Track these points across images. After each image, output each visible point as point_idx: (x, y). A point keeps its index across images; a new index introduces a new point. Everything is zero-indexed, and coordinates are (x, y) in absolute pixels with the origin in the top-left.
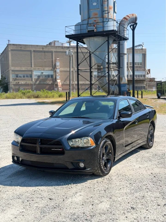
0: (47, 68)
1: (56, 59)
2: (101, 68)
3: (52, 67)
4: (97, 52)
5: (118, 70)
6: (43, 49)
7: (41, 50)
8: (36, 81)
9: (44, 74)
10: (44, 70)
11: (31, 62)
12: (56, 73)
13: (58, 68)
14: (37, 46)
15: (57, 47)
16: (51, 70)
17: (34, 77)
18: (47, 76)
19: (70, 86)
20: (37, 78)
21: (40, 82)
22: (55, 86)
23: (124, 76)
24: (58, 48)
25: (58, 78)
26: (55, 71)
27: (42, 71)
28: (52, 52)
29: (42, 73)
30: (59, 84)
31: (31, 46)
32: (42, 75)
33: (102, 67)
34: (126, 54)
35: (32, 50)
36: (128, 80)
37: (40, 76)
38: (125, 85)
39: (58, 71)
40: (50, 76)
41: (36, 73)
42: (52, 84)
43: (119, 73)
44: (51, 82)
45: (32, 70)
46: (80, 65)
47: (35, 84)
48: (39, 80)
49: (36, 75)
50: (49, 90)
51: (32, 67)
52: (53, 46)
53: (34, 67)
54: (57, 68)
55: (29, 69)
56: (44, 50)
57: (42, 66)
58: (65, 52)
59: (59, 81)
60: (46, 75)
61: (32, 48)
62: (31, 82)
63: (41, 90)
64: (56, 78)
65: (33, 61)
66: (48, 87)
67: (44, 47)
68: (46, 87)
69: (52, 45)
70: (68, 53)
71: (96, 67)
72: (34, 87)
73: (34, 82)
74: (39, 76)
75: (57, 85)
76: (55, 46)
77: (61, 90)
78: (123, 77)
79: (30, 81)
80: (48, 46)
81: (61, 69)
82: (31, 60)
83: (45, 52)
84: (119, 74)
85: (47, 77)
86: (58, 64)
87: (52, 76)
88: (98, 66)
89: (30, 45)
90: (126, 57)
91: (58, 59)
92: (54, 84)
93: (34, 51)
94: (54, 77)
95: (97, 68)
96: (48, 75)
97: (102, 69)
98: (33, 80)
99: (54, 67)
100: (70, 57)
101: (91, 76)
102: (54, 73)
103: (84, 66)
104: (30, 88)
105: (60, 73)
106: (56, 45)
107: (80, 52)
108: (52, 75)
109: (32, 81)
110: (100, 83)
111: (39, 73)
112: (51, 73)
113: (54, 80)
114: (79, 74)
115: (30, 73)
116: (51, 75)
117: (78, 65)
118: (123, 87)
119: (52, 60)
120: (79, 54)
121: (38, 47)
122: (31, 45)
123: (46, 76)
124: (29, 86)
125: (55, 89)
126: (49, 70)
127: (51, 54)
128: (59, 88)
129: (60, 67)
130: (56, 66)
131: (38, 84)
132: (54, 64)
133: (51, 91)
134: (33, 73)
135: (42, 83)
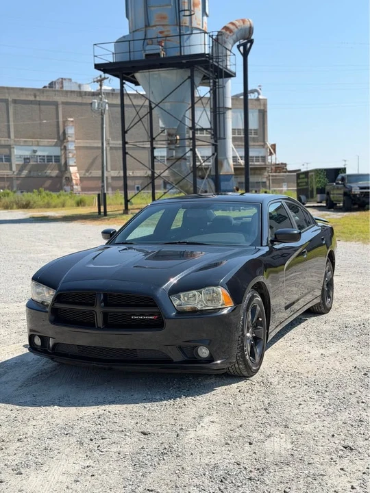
0: (45, 141)
1: (67, 120)
2: (177, 140)
3: (58, 138)
4: (166, 104)
5: (213, 145)
6: (35, 97)
7: (32, 98)
8: (21, 171)
9: (39, 153)
10: (38, 145)
11: (8, 127)
12: (67, 152)
13: (72, 141)
14: (22, 89)
15: (67, 92)
16: (55, 145)
17: (16, 162)
18: (46, 158)
19: (103, 181)
20: (22, 162)
21: (30, 172)
22: (64, 181)
23: (227, 159)
24: (69, 94)
25: (71, 162)
26: (65, 147)
27: (35, 148)
28: (56, 104)
29: (35, 151)
30: (73, 178)
31: (6, 91)
32: (34, 157)
33: (178, 137)
34: (230, 109)
35: (10, 99)
36: (234, 168)
37: (28, 159)
38: (228, 177)
39: (71, 147)
40: (53, 158)
41: (19, 152)
42: (57, 177)
43: (216, 150)
44: (55, 173)
45: (10, 145)
46: (128, 132)
47: (18, 178)
48: (28, 167)
49: (20, 157)
50: (53, 191)
51: (9, 137)
52: (58, 91)
53: (15, 137)
54: (68, 141)
55: (4, 141)
56: (38, 99)
57: (36, 135)
58: (91, 104)
59: (73, 170)
60: (44, 156)
61: (9, 94)
62: (10, 173)
63: (35, 190)
64: (66, 163)
65: (12, 123)
66: (48, 183)
67: (38, 93)
68: (44, 184)
69: (57, 89)
70: (98, 105)
71: (165, 136)
72: (16, 183)
73: (15, 173)
74: (27, 159)
75: (69, 180)
76: (63, 91)
77: (80, 189)
78: (224, 160)
79: (6, 170)
80: (47, 91)
81: (79, 143)
82: (8, 121)
83: (39, 104)
84: (216, 154)
85: (46, 160)
86: (71, 131)
87: (57, 159)
88: (169, 135)
89: (3, 88)
91: (72, 119)
92: (62, 177)
93: (15, 101)
94: (63, 161)
95: (168, 140)
96: (48, 156)
97: (178, 141)
98: (14, 168)
99: (62, 138)
100: (102, 114)
101: (153, 158)
102: (63, 152)
103: (137, 135)
104: (6, 186)
105: (75, 152)
106: (64, 89)
107: (128, 106)
108: (58, 156)
109: (11, 169)
110: (174, 174)
111: (27, 153)
112: (56, 151)
113: (63, 169)
114: (127, 153)
115: (6, 151)
116: (55, 156)
117: (124, 132)
118: (226, 183)
119: (58, 122)
120: (126, 109)
121: (24, 92)
122: (8, 88)
123: (43, 158)
124: (4, 181)
125: (65, 187)
126: (51, 146)
127: (54, 107)
128: (75, 187)
129: (76, 139)
130: (67, 136)
131: (26, 177)
132: (61, 131)
133: (58, 193)
134: (12, 150)
135: (34, 174)
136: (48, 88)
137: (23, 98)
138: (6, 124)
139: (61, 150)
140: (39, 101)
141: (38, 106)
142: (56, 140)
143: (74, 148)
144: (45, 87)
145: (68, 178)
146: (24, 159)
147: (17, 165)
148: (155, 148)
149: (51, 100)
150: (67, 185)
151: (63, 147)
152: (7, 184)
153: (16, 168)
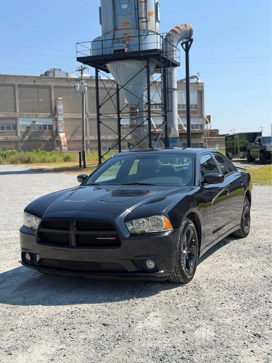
0: (42, 114)
1: (57, 99)
2: (137, 112)
3: (51, 112)
4: (129, 86)
5: (164, 116)
6: (35, 82)
7: (32, 83)
8: (24, 136)
9: (37, 123)
10: (37, 117)
11: (15, 104)
12: (58, 122)
13: (62, 115)
14: (25, 77)
15: (58, 78)
16: (49, 117)
17: (20, 130)
18: (42, 127)
19: (83, 143)
20: (24, 130)
21: (30, 137)
22: (55, 143)
23: (174, 126)
24: (59, 80)
25: (60, 130)
26: (56, 119)
27: (34, 120)
28: (49, 88)
29: (34, 122)
30: (62, 141)
31: (14, 78)
32: (33, 126)
33: (138, 110)
34: (176, 89)
35: (16, 84)
36: (179, 133)
37: (30, 127)
38: (175, 139)
39: (60, 118)
40: (48, 127)
41: (23, 123)
42: (50, 140)
43: (166, 120)
44: (48, 138)
45: (16, 118)
46: (101, 107)
47: (21, 141)
48: (29, 134)
49: (24, 126)
50: (47, 151)
51: (16, 111)
52: (51, 78)
53: (20, 112)
54: (58, 114)
55: (11, 115)
56: (36, 84)
57: (35, 110)
58: (75, 87)
59: (62, 135)
60: (41, 125)
61: (16, 80)
62: (16, 138)
63: (34, 150)
64: (57, 131)
65: (17, 101)
66: (43, 145)
67: (36, 80)
68: (40, 145)
69: (50, 76)
70: (80, 87)
71: (128, 109)
72: (20, 145)
73: (20, 138)
74: (28, 128)
75: (59, 142)
76: (55, 78)
77: (67, 149)
78: (172, 127)
79: (13, 135)
80: (43, 78)
81: (67, 115)
82: (15, 100)
83: (38, 88)
84: (165, 122)
86: (60, 107)
87: (51, 127)
88: (131, 108)
89: (12, 76)
90: (176, 94)
91: (61, 98)
92: (54, 140)
93: (20, 86)
94: (54, 129)
95: (131, 112)
96: (43, 125)
97: (138, 113)
98: (19, 134)
99: (54, 112)
100: (83, 94)
101: (119, 126)
102: (54, 122)
103: (108, 109)
104: (13, 147)
105: (63, 122)
106: (56, 76)
107: (102, 88)
108: (51, 125)
109: (17, 135)
110: (135, 137)
111: (29, 123)
112: (49, 122)
113: (55, 134)
114: (101, 122)
115: (13, 122)
116: (49, 125)
117: (98, 107)
118: (173, 144)
119: (51, 101)
120: (100, 91)
121: (27, 79)
122: (15, 76)
123: (40, 127)
124: (12, 144)
125: (57, 148)
126: (46, 118)
127: (48, 90)
128: (63, 148)
129: (64, 113)
130: (57, 111)
131: (28, 141)
132: (53, 107)
133: (51, 152)
134: (18, 121)
135: (33, 138)
136: (44, 76)
137: (26, 83)
138: (13, 102)
139: (53, 120)
140: (38, 85)
141: (36, 89)
142: (49, 114)
143: (62, 119)
144: (41, 75)
145: (58, 141)
146: (27, 127)
147: (21, 132)
148: (121, 118)
149: (46, 84)
150: (58, 146)
151: (54, 119)
152: (14, 146)
153: (21, 134)
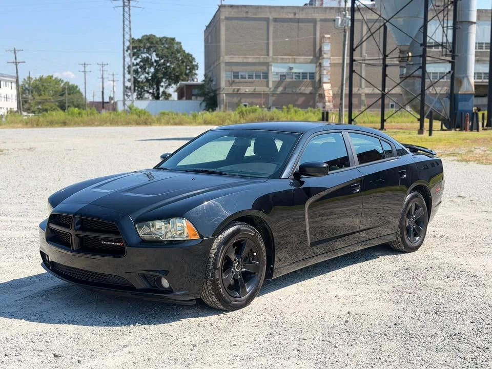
0: (302, 58)
1: (324, 37)
2: (409, 57)
3: (314, 55)
4: (398, 19)
5: (450, 62)
6: (295, 14)
7: (291, 16)
8: (276, 87)
9: (295, 70)
10: (294, 62)
11: (268, 44)
12: (322, 68)
13: (327, 58)
14: (282, 7)
15: (326, 8)
16: (311, 62)
17: (273, 78)
18: (301, 75)
19: (341, 99)
20: (277, 79)
21: (285, 88)
22: (317, 97)
24: (328, 11)
25: (325, 79)
26: (320, 64)
27: (291, 65)
28: (314, 21)
29: (291, 68)
30: (326, 94)
31: (268, 10)
32: (290, 74)
33: (410, 54)
34: (475, 23)
35: (271, 18)
36: (475, 86)
37: (285, 76)
38: (467, 97)
39: (326, 63)
40: (308, 75)
41: (276, 70)
42: (311, 93)
43: (453, 68)
44: (308, 90)
45: (268, 63)
47: (273, 94)
48: (283, 85)
49: (277, 74)
50: (302, 108)
51: (268, 55)
52: (317, 8)
53: (274, 54)
54: (323, 58)
55: (262, 59)
56: (297, 16)
57: (293, 53)
58: (334, 21)
59: (327, 87)
60: (299, 73)
61: (270, 12)
62: (266, 89)
63: (284, 107)
64: (320, 80)
65: (271, 41)
66: (301, 100)
67: (297, 11)
68: (297, 100)
69: (317, 6)
70: (342, 21)
71: (396, 53)
72: (271, 99)
73: (271, 90)
74: (283, 76)
75: (322, 96)
76: (322, 8)
77: (332, 106)
78: (464, 77)
79: (264, 87)
80: (306, 8)
81: (335, 60)
82: (268, 39)
83: (298, 22)
84: (452, 72)
85: (301, 77)
86: (327, 48)
87: (312, 76)
88: (401, 52)
89: (265, 7)
90: (473, 29)
91: (329, 36)
92: (315, 94)
93: (275, 20)
94: (317, 78)
95: (399, 57)
96: (303, 73)
97: (410, 59)
98: (271, 85)
99: (318, 55)
100: (345, 32)
101: (384, 75)
102: (318, 69)
104: (262, 102)
105: (329, 69)
106: (324, 6)
108: (313, 73)
109: (268, 86)
111: (283, 70)
112: (310, 68)
113: (317, 85)
114: (354, 71)
115: (265, 68)
116: (310, 73)
117: (352, 50)
118: (464, 103)
119: (315, 39)
121: (285, 10)
122: (270, 7)
123: (298, 75)
124: (261, 98)
125: (318, 104)
126: (307, 63)
127: (312, 24)
128: (327, 104)
129: (332, 56)
130: (323, 53)
131: (282, 94)
132: (318, 48)
133: (306, 110)
134: (270, 68)
135: (289, 90)
136: (308, 6)
137: (284, 16)
138: (266, 42)
139: (316, 67)
140: (298, 19)
141: (296, 24)
142: (311, 57)
143: (329, 65)
144: (306, 5)
145: (322, 94)
146: (281, 76)
147: (273, 81)
149: (310, 17)
150: (320, 102)
151: (318, 64)
152: (263, 100)
153: (273, 85)
